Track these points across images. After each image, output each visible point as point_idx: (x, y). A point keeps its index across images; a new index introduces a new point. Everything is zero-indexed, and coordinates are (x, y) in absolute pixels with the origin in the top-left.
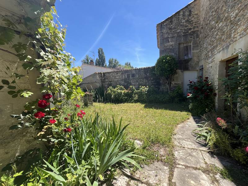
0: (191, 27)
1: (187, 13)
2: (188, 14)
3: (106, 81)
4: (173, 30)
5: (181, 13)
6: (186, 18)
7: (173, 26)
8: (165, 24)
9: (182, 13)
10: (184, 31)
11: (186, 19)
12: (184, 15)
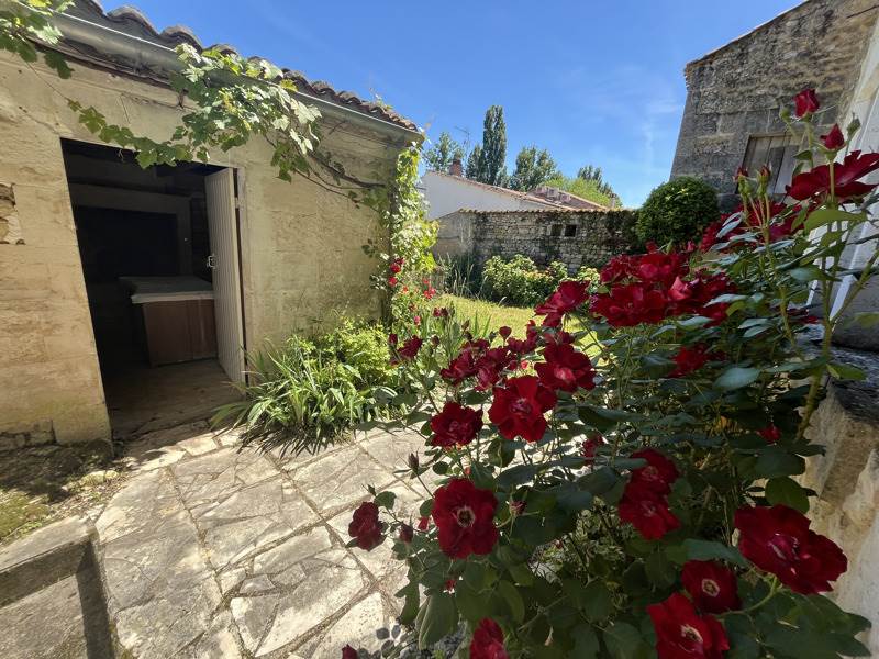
0: (813, 79)
1: (813, 24)
2: (819, 26)
3: (489, 237)
4: (742, 88)
5: (789, 24)
6: (805, 44)
7: (742, 72)
8: (716, 63)
9: (795, 23)
10: (781, 94)
11: (802, 49)
12: (797, 33)
